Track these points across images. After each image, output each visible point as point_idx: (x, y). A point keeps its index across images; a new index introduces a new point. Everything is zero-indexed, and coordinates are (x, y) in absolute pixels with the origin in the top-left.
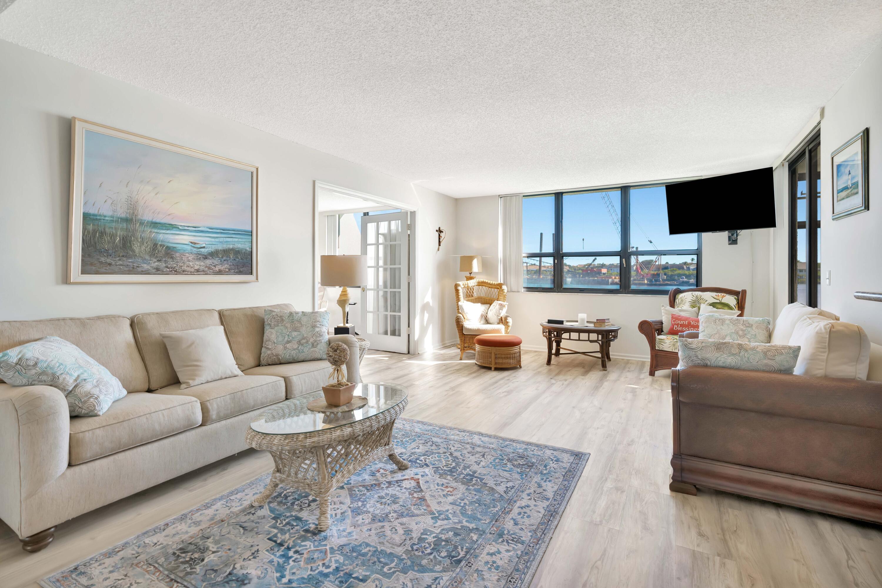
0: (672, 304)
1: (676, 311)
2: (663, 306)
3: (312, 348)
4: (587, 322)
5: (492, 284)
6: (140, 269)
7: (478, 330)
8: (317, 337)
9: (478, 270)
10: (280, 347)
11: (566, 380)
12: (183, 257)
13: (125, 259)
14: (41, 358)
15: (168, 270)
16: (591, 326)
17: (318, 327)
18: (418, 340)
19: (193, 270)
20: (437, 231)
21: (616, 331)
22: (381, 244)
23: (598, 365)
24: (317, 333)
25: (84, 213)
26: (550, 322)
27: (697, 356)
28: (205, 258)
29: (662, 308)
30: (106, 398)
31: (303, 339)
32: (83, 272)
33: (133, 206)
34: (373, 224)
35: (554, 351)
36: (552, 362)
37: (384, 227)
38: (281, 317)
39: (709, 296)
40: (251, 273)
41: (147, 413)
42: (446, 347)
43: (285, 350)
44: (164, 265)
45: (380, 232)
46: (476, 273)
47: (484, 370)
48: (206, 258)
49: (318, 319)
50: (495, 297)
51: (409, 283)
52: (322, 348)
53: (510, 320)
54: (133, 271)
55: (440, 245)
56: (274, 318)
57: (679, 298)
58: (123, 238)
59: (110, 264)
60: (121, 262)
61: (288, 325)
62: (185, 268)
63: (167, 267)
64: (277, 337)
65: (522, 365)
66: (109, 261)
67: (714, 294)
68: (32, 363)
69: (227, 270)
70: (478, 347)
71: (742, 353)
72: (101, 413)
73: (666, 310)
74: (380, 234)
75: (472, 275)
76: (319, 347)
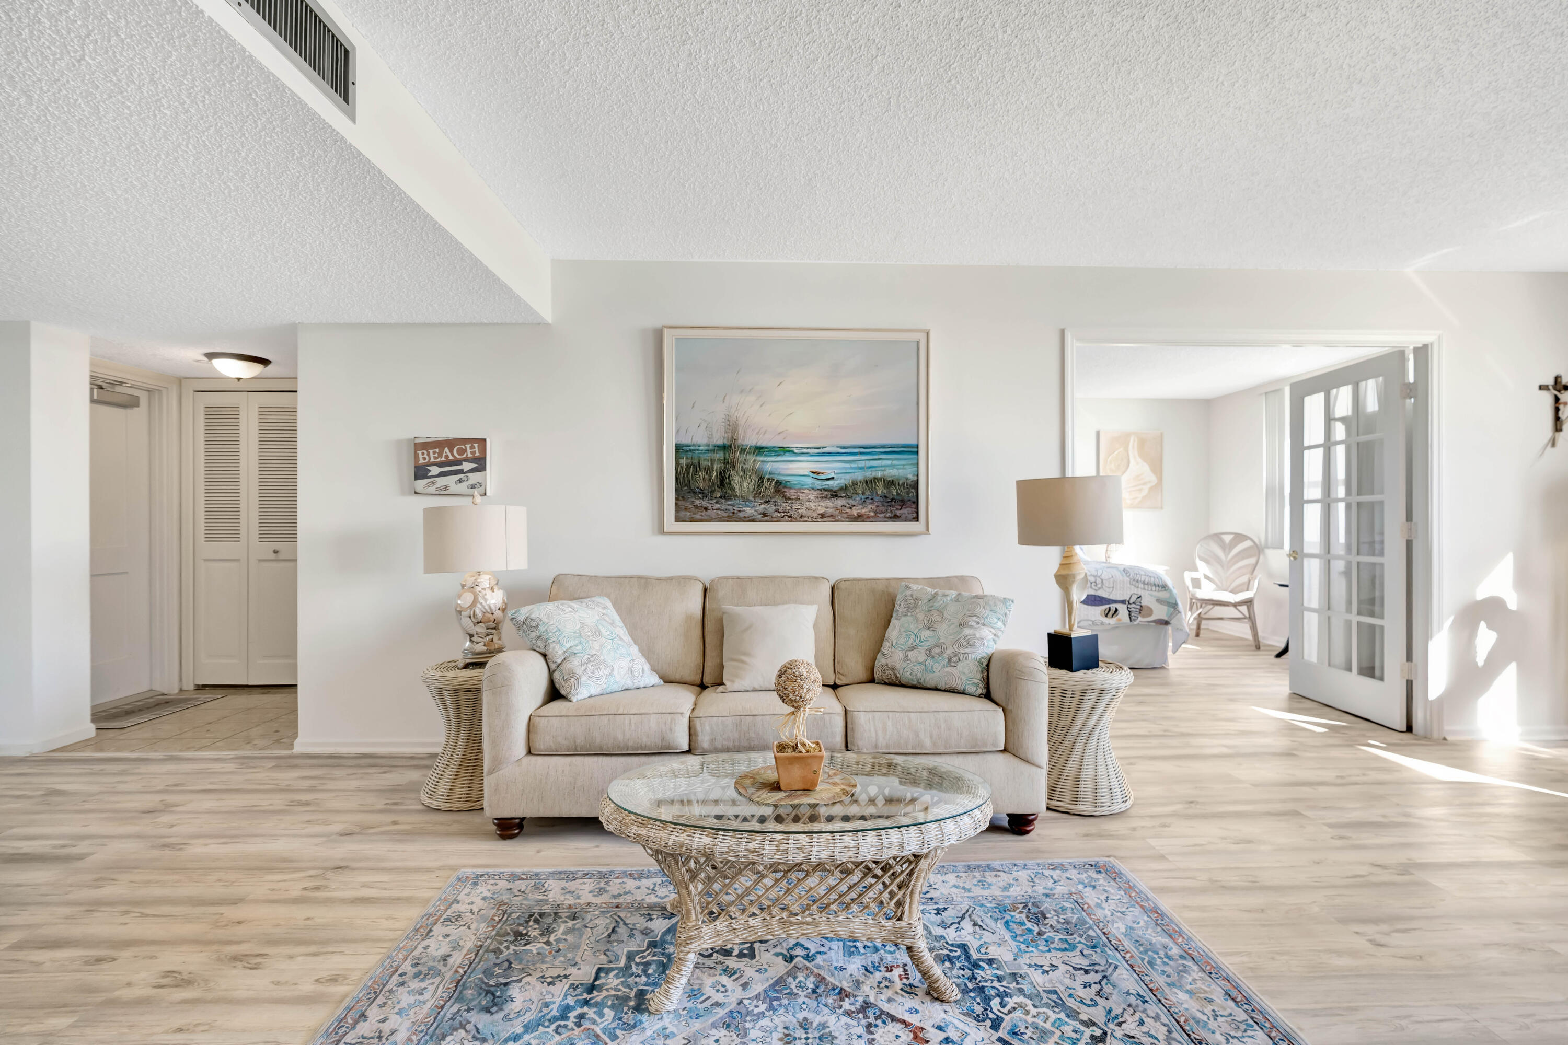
3: (947, 666)
6: (741, 515)
8: (961, 646)
10: (899, 655)
12: (801, 495)
13: (723, 501)
14: (545, 620)
15: (779, 515)
17: (971, 627)
18: (1440, 700)
19: (815, 515)
20: (1546, 388)
22: (1337, 443)
24: (964, 639)
25: (676, 444)
28: (834, 494)
30: (588, 682)
31: (937, 646)
32: (678, 519)
33: (732, 426)
34: (1318, 397)
37: (1342, 400)
40: (917, 519)
41: (612, 712)
43: (905, 661)
44: (774, 508)
45: (1334, 415)
48: (836, 496)
49: (979, 610)
51: (1410, 542)
52: (966, 671)
54: (732, 517)
55: (1557, 429)
56: (906, 601)
58: (721, 472)
59: (706, 509)
60: (718, 506)
61: (921, 616)
62: (803, 511)
63: (777, 511)
66: (705, 504)
68: (534, 625)
69: (872, 514)
72: (574, 699)
74: (1334, 419)
76: (960, 665)
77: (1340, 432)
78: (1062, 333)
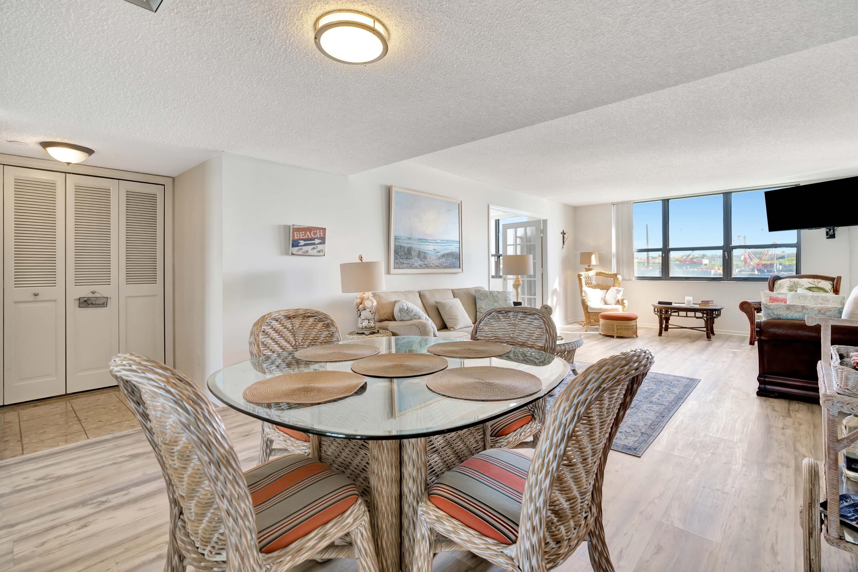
0: (772, 288)
1: (774, 294)
2: (762, 290)
4: (693, 304)
5: (608, 274)
7: (600, 309)
9: (596, 263)
11: (677, 345)
16: (697, 306)
17: (508, 301)
20: (561, 233)
21: (719, 310)
22: (518, 245)
23: (703, 337)
26: (660, 303)
27: (773, 313)
29: (761, 292)
32: (395, 268)
33: (411, 230)
34: (511, 229)
35: (664, 326)
36: (663, 334)
37: (520, 232)
38: (486, 294)
39: (806, 282)
40: (461, 267)
42: (569, 324)
45: (518, 235)
46: (594, 266)
47: (608, 338)
49: (508, 295)
50: (611, 284)
51: (542, 274)
53: (625, 301)
55: (563, 244)
56: (482, 295)
57: (778, 283)
61: (491, 299)
64: (486, 306)
65: (638, 335)
67: (811, 280)
70: (602, 321)
71: (804, 311)
73: (765, 293)
74: (518, 237)
75: (590, 267)
77: (519, 241)
78: (488, 206)
